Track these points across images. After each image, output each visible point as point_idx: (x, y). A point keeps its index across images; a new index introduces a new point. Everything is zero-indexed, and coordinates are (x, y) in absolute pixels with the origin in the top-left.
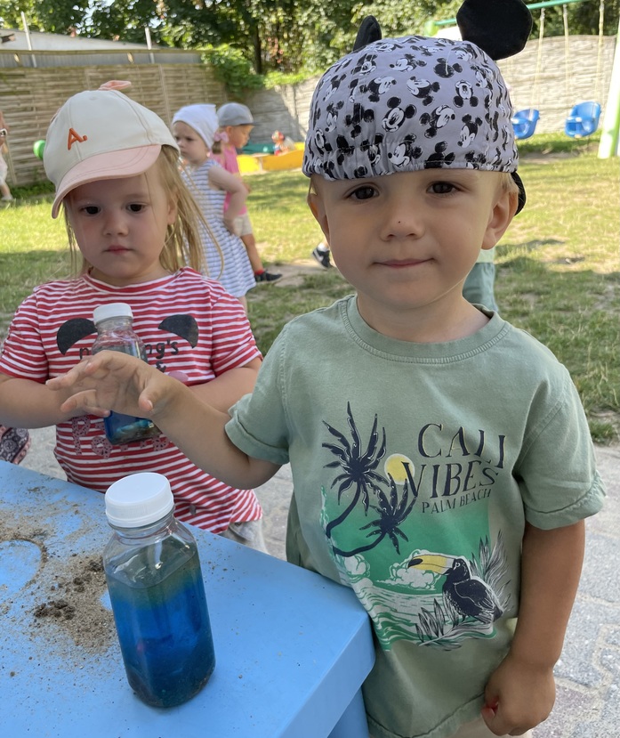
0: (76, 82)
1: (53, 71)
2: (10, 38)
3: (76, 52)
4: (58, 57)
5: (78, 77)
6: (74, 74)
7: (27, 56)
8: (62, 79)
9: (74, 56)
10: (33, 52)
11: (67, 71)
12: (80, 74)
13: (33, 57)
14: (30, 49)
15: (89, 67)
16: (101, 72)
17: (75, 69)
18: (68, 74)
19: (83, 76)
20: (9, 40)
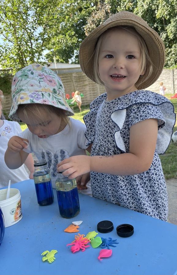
0: (69, 78)
1: (63, 75)
2: (50, 65)
3: (70, 69)
4: (64, 71)
5: (70, 76)
6: (69, 76)
7: (55, 71)
8: (66, 77)
9: (69, 70)
10: (57, 69)
11: (67, 75)
12: (71, 76)
13: (57, 71)
14: (56, 68)
15: (74, 73)
16: (77, 75)
17: (70, 74)
18: (67, 76)
19: (72, 76)
20: (50, 66)
